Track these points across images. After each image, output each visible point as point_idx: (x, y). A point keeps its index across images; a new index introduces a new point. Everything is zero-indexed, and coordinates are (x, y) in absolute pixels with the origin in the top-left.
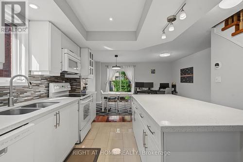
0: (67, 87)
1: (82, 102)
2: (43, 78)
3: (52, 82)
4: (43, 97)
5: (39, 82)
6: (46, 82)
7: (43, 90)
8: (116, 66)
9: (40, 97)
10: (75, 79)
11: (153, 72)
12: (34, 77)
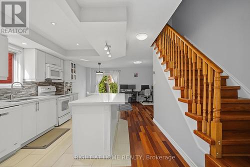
0: (53, 89)
1: (59, 99)
2: (33, 83)
3: (40, 85)
4: (33, 95)
5: (30, 86)
6: (35, 86)
7: (33, 91)
8: (100, 72)
9: (31, 95)
10: (60, 84)
11: (136, 76)
12: (27, 83)
